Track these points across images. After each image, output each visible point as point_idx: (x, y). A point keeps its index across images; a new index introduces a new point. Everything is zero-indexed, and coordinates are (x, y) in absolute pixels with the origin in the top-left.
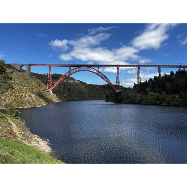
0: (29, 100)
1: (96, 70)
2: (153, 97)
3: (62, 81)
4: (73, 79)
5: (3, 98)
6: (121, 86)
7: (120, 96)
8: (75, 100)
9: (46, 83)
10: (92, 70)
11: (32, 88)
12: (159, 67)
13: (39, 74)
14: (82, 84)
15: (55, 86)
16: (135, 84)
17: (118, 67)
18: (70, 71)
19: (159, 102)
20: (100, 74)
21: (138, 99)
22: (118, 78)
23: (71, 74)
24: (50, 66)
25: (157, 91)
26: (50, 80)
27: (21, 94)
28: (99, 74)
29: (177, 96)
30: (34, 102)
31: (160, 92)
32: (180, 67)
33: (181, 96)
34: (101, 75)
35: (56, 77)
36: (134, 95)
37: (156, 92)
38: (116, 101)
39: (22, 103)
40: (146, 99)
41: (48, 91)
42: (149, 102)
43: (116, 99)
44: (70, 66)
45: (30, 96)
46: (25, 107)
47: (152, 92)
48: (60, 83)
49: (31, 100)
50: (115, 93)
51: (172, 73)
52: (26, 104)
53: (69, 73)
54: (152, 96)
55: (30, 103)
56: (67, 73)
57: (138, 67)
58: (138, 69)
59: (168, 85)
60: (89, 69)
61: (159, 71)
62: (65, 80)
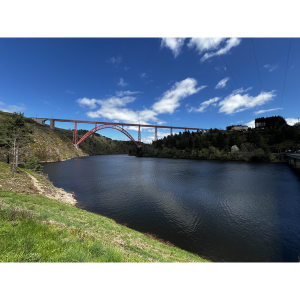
0: (53, 154)
1: (120, 128)
2: (167, 152)
4: (98, 135)
6: (142, 143)
7: (141, 150)
8: (100, 154)
9: (71, 138)
10: (117, 128)
12: (171, 128)
14: (107, 140)
15: (80, 141)
16: (153, 141)
17: (140, 127)
18: (96, 128)
19: (171, 156)
21: (155, 153)
22: (139, 136)
23: (97, 131)
24: (76, 122)
26: (75, 136)
27: (43, 149)
28: (123, 131)
29: (184, 151)
30: (58, 157)
31: (172, 148)
32: (186, 129)
34: (125, 132)
35: (81, 133)
36: (153, 150)
37: (169, 148)
38: (137, 155)
39: (45, 157)
40: (162, 154)
41: (74, 146)
42: (163, 156)
43: (138, 153)
44: (97, 123)
45: (54, 150)
46: (48, 161)
47: (166, 148)
48: (85, 139)
49: (55, 155)
50: (137, 148)
51: (180, 133)
52: (49, 158)
54: (166, 150)
55: (53, 157)
56: (93, 130)
57: (156, 127)
58: (156, 129)
59: (178, 142)
60: (114, 127)
61: (171, 131)
62: (91, 136)
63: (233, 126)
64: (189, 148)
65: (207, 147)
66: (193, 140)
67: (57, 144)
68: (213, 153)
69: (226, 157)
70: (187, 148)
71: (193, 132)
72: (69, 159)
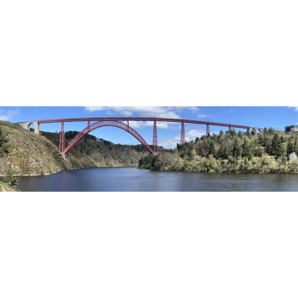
0: (36, 166)
1: (125, 124)
2: (199, 163)
3: (79, 141)
4: (93, 138)
5: (9, 163)
6: (161, 147)
7: (158, 161)
9: (57, 143)
10: (119, 125)
11: (40, 151)
12: (208, 124)
13: (49, 133)
14: (106, 144)
15: (69, 147)
16: (178, 144)
17: (155, 121)
18: (89, 127)
19: (206, 169)
20: (130, 130)
21: (181, 165)
22: (155, 136)
23: (90, 131)
24: (63, 121)
25: (205, 154)
26: (62, 140)
27: (27, 159)
28: (128, 130)
29: (226, 161)
30: (42, 169)
31: (207, 156)
32: (230, 126)
33: (230, 160)
34: (131, 132)
35: (70, 135)
36: (176, 159)
37: (202, 156)
38: (152, 168)
39: (28, 170)
40: (191, 166)
41: (60, 155)
42: (194, 169)
43: (153, 166)
44: (89, 120)
45: (37, 161)
46: (31, 175)
47: (198, 156)
48: (75, 143)
49: (38, 167)
50: (151, 157)
51: (221, 132)
52: (32, 171)
53: (87, 130)
54: (198, 160)
55: (37, 170)
56: (84, 130)
57: (182, 122)
58: (183, 125)
59: (217, 148)
60: (115, 123)
61: (208, 130)
62: (83, 139)
63: (293, 127)
64: (233, 156)
65: (260, 155)
66: (240, 144)
67: (41, 153)
68: (267, 164)
69: (283, 169)
70: (230, 157)
71: (240, 132)
72: (54, 172)
